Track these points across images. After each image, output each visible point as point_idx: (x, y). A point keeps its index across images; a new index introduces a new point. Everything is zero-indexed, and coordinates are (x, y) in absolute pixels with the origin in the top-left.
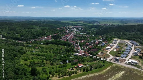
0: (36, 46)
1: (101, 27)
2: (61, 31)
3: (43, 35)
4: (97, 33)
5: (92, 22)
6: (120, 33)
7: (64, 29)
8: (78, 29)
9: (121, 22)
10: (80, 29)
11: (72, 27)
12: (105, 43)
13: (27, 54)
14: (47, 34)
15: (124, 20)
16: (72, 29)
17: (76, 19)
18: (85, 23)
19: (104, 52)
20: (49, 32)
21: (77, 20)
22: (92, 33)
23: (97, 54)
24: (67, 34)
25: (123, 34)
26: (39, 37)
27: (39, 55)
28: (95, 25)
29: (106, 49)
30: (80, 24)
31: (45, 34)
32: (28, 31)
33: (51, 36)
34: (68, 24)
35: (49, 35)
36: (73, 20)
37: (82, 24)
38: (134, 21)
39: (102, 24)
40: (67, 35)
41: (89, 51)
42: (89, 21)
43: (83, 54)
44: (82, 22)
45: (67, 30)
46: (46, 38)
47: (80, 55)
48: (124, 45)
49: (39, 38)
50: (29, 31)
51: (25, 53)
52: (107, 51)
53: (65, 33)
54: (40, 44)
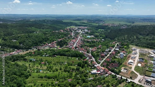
0: (41, 60)
1: (109, 28)
2: (66, 35)
3: (46, 41)
4: (106, 37)
5: (96, 21)
6: (134, 37)
7: (68, 32)
8: (84, 31)
9: (128, 21)
10: (86, 30)
11: (77, 29)
12: (124, 53)
13: (34, 78)
14: (50, 39)
15: (130, 18)
16: (77, 31)
17: (78, 17)
18: (89, 22)
19: (127, 68)
20: (52, 37)
21: (80, 18)
22: (101, 36)
23: (120, 71)
24: (74, 38)
25: (137, 38)
26: (42, 43)
27: (49, 78)
28: (101, 24)
29: (128, 64)
30: (84, 23)
31: (48, 40)
32: (27, 37)
33: (56, 43)
34: (71, 24)
35: (54, 41)
36: (75, 19)
37: (86, 24)
38: (141, 19)
39: (109, 23)
40: (74, 40)
41: (109, 67)
42: (92, 19)
43: (103, 72)
44: (86, 22)
45: (72, 32)
46: (50, 44)
47: (99, 73)
48: (148, 57)
49: (42, 45)
50: (29, 37)
51: (30, 75)
52: (130, 66)
53: (71, 38)
54: (45, 56)
